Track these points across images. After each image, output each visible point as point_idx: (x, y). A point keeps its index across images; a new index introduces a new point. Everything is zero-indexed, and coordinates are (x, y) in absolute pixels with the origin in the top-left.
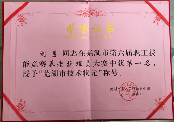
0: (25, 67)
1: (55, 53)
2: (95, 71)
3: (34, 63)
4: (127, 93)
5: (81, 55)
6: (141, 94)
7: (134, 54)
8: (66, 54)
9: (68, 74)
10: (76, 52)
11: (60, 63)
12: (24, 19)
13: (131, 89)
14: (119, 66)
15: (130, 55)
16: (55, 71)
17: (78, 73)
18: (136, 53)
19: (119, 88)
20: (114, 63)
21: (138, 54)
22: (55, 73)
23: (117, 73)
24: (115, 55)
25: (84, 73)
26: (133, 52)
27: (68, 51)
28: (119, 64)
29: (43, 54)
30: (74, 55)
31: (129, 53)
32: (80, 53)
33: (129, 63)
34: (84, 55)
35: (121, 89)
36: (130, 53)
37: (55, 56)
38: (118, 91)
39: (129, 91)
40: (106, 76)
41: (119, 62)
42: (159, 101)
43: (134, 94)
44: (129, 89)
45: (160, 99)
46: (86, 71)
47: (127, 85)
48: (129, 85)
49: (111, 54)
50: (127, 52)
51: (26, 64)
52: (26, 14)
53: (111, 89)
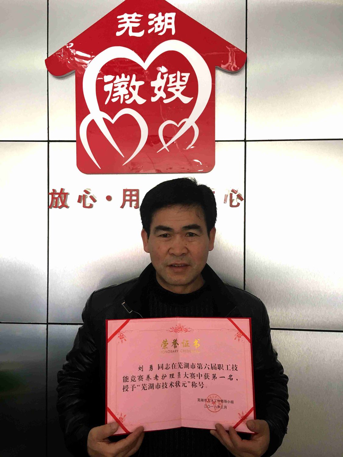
0: (125, 382)
1: (151, 367)
2: (185, 383)
3: (133, 377)
4: (212, 405)
5: (174, 367)
6: (226, 407)
7: (218, 369)
8: (161, 367)
9: (163, 386)
10: (169, 365)
11: (156, 376)
12: (123, 336)
13: (216, 401)
14: (205, 379)
15: (215, 369)
16: (151, 384)
17: (171, 384)
18: (220, 367)
19: (206, 400)
20: (200, 375)
21: (222, 369)
22: (152, 386)
23: (203, 385)
24: (202, 369)
25: (176, 384)
26: (217, 366)
27: (163, 364)
28: (205, 377)
29: (141, 368)
30: (168, 368)
31: (213, 367)
32: (172, 366)
33: (214, 377)
34: (175, 367)
35: (207, 400)
36: (215, 367)
37: (151, 370)
38: (204, 403)
39: (214, 403)
40: (194, 387)
41: (205, 375)
42: (242, 415)
43: (219, 407)
44: (214, 401)
45: (243, 413)
46: (177, 383)
47: (212, 397)
48: (214, 397)
49: (198, 367)
50: (212, 366)
51: (126, 379)
52: (125, 331)
53: (199, 400)
